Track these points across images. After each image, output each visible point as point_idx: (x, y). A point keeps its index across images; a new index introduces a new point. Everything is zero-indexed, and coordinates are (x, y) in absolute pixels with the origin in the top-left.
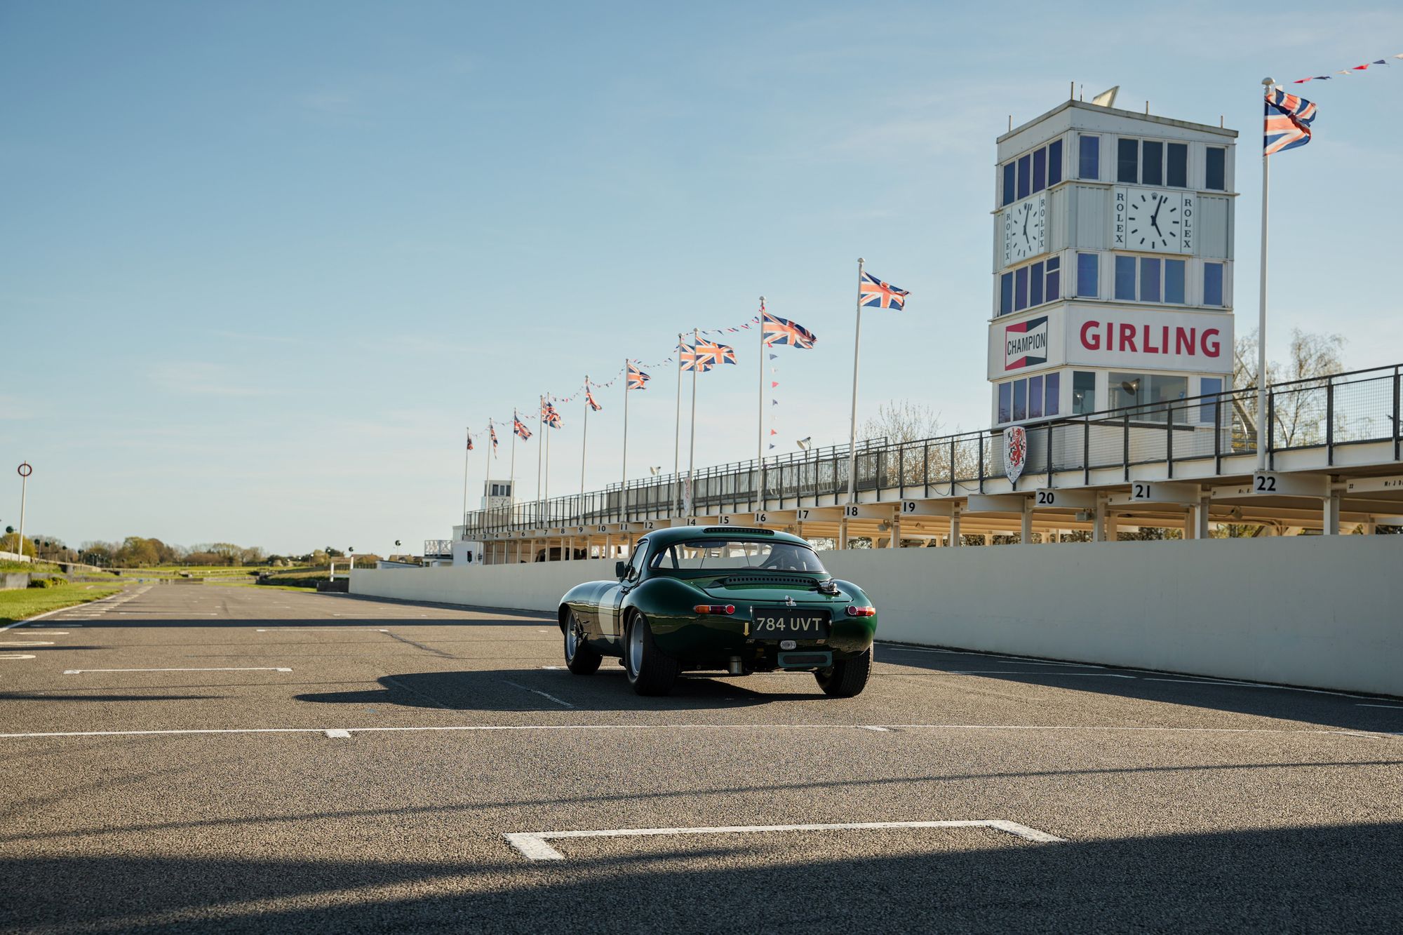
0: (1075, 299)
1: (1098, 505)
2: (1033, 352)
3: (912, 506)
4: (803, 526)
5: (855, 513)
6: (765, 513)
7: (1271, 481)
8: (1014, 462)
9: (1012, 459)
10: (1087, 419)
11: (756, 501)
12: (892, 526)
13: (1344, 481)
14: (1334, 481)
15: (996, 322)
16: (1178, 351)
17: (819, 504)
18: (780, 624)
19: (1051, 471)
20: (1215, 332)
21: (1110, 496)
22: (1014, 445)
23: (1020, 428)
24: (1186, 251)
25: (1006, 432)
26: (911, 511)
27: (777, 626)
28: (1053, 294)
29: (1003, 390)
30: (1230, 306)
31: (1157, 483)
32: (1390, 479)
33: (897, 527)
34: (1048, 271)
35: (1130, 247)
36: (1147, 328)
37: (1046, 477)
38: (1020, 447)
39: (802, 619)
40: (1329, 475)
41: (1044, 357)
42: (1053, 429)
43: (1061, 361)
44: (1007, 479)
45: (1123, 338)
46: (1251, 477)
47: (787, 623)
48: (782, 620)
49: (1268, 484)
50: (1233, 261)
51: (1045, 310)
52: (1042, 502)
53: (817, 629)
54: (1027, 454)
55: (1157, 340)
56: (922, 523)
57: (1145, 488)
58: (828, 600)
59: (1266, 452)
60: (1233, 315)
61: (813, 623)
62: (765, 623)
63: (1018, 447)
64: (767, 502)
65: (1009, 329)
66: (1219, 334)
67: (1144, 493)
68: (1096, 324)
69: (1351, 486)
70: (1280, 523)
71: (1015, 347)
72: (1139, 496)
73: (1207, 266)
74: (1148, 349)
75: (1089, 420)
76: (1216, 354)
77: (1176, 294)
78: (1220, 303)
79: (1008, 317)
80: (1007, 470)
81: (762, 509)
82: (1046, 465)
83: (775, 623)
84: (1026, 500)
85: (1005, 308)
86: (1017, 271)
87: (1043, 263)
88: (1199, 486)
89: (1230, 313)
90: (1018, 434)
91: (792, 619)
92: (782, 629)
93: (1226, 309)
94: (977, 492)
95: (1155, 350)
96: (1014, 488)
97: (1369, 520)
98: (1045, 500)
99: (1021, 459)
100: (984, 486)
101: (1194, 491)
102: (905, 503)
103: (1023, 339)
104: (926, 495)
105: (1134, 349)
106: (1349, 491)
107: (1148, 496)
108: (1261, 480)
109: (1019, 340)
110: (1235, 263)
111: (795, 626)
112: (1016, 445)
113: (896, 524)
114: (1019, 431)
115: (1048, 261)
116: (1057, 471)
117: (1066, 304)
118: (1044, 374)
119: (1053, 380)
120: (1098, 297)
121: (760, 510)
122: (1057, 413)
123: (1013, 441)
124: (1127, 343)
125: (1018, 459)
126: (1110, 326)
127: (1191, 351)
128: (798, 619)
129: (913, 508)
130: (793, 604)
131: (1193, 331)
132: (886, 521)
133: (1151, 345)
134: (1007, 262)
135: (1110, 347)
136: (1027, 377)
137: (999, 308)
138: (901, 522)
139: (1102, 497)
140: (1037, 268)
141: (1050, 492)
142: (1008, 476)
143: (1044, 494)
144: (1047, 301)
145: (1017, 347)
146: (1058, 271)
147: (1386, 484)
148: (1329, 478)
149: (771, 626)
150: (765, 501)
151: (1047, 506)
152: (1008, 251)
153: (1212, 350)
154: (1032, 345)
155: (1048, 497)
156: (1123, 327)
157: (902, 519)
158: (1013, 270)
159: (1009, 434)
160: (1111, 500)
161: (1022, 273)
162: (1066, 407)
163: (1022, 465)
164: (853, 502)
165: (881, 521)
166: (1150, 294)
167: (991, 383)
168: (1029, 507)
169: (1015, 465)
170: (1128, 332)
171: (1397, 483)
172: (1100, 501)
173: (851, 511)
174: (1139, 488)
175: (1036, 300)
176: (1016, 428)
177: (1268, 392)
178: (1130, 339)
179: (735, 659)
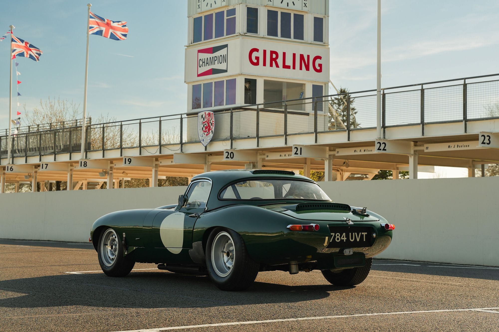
0: (246, 34)
1: (258, 159)
2: (217, 66)
3: (130, 160)
4: (38, 174)
5: (85, 165)
6: (13, 165)
7: (384, 145)
8: (206, 133)
9: (204, 131)
10: (258, 107)
11: (7, 158)
12: (108, 173)
13: (423, 145)
14: (415, 145)
15: (190, 47)
16: (301, 69)
17: (56, 159)
18: (343, 237)
19: (232, 139)
20: (320, 58)
21: (266, 155)
22: (206, 123)
23: (210, 112)
24: (305, 9)
25: (200, 115)
26: (129, 163)
27: (342, 239)
28: (231, 30)
29: (196, 89)
30: (327, 43)
31: (306, 146)
32: (452, 144)
33: (111, 173)
34: (227, 17)
35: (275, 5)
36: (284, 54)
37: (229, 142)
38: (210, 124)
39: (356, 233)
40: (413, 141)
41: (225, 69)
42: (234, 113)
43: (238, 72)
44: (201, 144)
45: (272, 59)
46: (374, 142)
47: (347, 236)
48: (344, 234)
49: (382, 147)
50: (328, 16)
51: (225, 41)
52: (227, 157)
53: (364, 240)
54: (215, 128)
55: (289, 62)
56: (127, 172)
57: (299, 149)
58: (362, 220)
59: (382, 128)
60: (329, 48)
61: (362, 236)
62: (335, 237)
63: (208, 124)
64: (14, 159)
65: (200, 51)
66: (322, 59)
67: (299, 152)
68: (257, 50)
69: (427, 148)
70: (342, 170)
71: (204, 62)
72: (296, 154)
73: (316, 19)
74: (285, 66)
75: (259, 108)
76: (320, 71)
77: (299, 35)
78: (322, 41)
79: (199, 44)
80: (200, 138)
81: (11, 163)
82: (229, 135)
83: (341, 237)
84: (207, 156)
85: (197, 38)
86: (205, 16)
87: (224, 11)
88: (328, 148)
89: (327, 47)
90: (209, 116)
91: (350, 234)
92: (345, 241)
93: (326, 45)
94: (179, 151)
95: (288, 67)
96: (206, 149)
97: (396, 168)
98: (229, 156)
99: (211, 131)
100: (183, 148)
101: (324, 151)
102: (125, 159)
103: (210, 58)
104: (140, 154)
105: (277, 66)
106: (426, 151)
107: (301, 154)
108: (379, 144)
109: (207, 59)
110: (329, 18)
111: (352, 239)
112: (207, 122)
113: (111, 172)
114: (209, 114)
115: (227, 11)
116: (235, 139)
117: (241, 37)
118: (225, 80)
119: (232, 83)
120: (258, 34)
121: (9, 163)
122: (235, 103)
123: (205, 120)
124: (274, 62)
125: (209, 131)
126: (265, 52)
127: (307, 69)
128: (354, 233)
129: (130, 162)
130: (351, 223)
131: (308, 56)
132: (104, 170)
133: (287, 64)
134: (199, 10)
135: (264, 64)
136: (213, 81)
137: (192, 38)
138: (114, 171)
139: (261, 155)
140: (220, 15)
141: (232, 151)
142: (202, 141)
143: (228, 153)
144: (227, 35)
145: (206, 62)
146: (235, 17)
147: (449, 147)
148: (412, 143)
149: (338, 239)
150: (13, 157)
151: (230, 160)
152: (200, 3)
153: (318, 68)
154: (216, 62)
155: (231, 155)
156: (272, 52)
157: (115, 169)
158: (203, 15)
159: (202, 116)
160: (267, 156)
161: (209, 18)
162: (240, 100)
163: (211, 135)
164: (84, 158)
165: (101, 170)
166: (286, 34)
167: (187, 84)
168: (209, 161)
169: (207, 135)
170: (274, 56)
171: (456, 146)
172: (259, 157)
173: (83, 164)
174: (296, 149)
175: (219, 34)
176: (207, 113)
177: (382, 93)
178: (275, 60)
179: (293, 262)
